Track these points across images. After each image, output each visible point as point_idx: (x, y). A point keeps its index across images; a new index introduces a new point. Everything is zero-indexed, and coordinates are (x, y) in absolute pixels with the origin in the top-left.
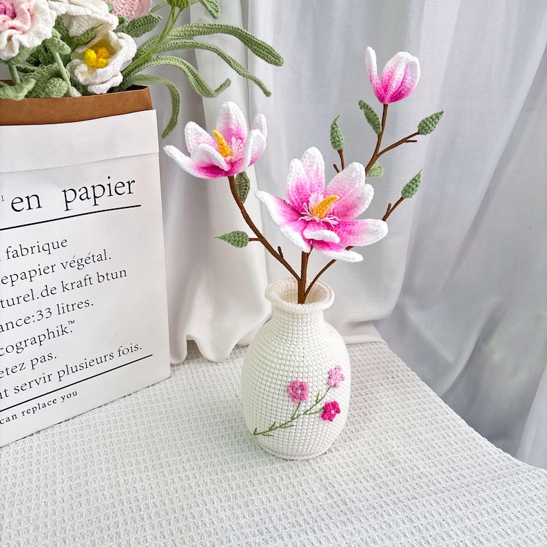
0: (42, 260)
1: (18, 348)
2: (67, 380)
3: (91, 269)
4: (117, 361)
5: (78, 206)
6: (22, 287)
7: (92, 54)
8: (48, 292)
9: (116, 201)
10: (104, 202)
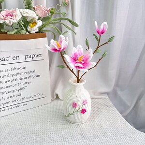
0: (19, 71)
1: (13, 92)
2: (25, 101)
3: (31, 74)
4: (37, 97)
5: (28, 59)
6: (15, 77)
7: (31, 25)
8: (21, 79)
9: (38, 58)
10: (35, 59)
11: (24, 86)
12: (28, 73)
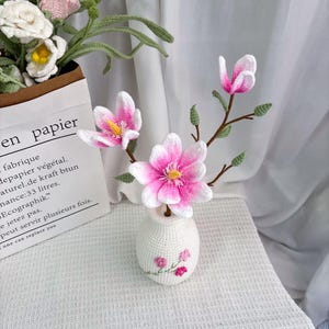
1: (19, 209)
2: (49, 220)
3: (56, 168)
4: (77, 209)
5: (42, 138)
6: (16, 182)
8: (32, 182)
10: (59, 133)
11: (44, 193)
12: (49, 166)
